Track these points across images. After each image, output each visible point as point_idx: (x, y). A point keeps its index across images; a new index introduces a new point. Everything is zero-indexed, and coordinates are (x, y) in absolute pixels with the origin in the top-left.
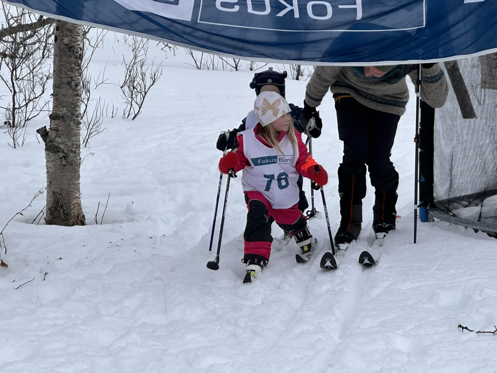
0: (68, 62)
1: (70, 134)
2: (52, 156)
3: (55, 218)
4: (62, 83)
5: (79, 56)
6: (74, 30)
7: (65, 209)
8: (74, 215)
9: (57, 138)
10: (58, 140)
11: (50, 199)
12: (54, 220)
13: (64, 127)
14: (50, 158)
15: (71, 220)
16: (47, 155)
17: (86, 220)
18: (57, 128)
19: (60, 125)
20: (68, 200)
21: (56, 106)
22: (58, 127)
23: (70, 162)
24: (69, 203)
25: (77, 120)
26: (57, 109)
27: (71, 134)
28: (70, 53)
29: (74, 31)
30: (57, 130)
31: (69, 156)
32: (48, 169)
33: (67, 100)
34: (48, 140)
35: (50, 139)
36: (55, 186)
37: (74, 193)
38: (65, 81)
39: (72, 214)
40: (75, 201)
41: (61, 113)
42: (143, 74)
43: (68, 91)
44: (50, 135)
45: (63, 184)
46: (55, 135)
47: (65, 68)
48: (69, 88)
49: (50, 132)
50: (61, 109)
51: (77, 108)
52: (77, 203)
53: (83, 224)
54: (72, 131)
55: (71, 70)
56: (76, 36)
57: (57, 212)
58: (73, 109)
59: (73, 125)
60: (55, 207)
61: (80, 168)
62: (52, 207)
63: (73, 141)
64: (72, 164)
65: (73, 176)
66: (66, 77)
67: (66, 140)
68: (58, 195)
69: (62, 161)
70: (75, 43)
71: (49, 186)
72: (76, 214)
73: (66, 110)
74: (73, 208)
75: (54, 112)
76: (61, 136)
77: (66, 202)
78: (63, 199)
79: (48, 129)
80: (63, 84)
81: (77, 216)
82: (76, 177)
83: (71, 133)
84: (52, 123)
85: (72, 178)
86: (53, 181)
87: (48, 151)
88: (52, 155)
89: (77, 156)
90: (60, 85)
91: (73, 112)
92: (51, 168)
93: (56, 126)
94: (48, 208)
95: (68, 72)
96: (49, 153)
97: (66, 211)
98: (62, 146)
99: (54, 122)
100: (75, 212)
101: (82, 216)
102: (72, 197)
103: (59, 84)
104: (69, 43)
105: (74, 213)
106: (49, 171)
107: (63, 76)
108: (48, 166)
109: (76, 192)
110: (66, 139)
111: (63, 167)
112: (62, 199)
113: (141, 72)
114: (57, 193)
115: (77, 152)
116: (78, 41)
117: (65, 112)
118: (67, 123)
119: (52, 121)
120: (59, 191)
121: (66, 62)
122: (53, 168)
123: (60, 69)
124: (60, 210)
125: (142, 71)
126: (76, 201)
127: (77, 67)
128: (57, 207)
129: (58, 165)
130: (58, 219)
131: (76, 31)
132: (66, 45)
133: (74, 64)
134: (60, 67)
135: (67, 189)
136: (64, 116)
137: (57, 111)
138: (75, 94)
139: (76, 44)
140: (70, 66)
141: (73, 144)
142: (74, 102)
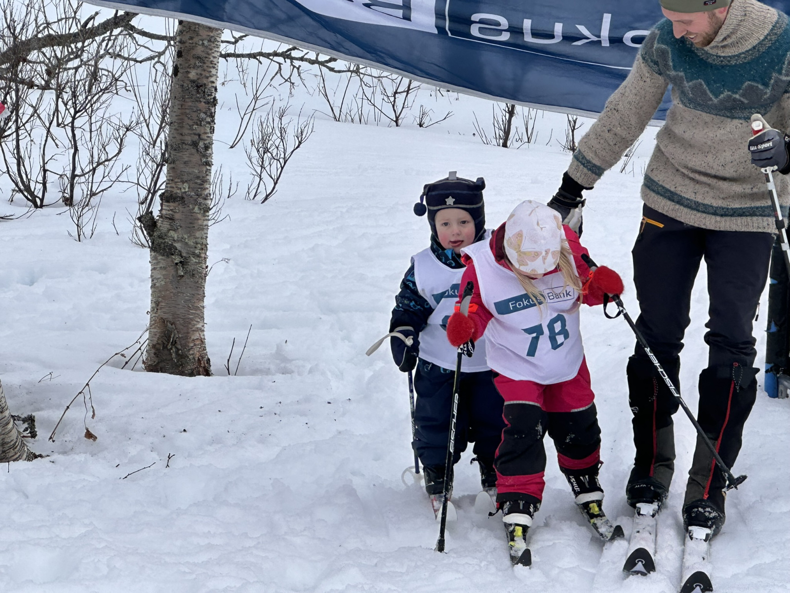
0: (195, 109)
1: (192, 225)
2: (162, 261)
3: (162, 361)
4: (184, 143)
5: (212, 100)
6: (206, 57)
7: (179, 347)
8: (194, 358)
9: (171, 231)
10: (173, 235)
11: (155, 330)
12: (161, 365)
13: (184, 214)
14: (158, 263)
15: (188, 367)
16: (154, 258)
17: (212, 367)
18: (173, 215)
19: (178, 211)
20: (184, 333)
21: (172, 180)
22: (173, 213)
23: (190, 271)
24: (187, 337)
25: (204, 204)
26: (173, 185)
27: (194, 227)
28: (198, 95)
29: (207, 59)
30: (171, 219)
31: (189, 262)
32: (155, 281)
33: (191, 170)
34: (155, 234)
35: (160, 232)
36: (163, 310)
37: (195, 323)
38: (188, 139)
39: (191, 357)
40: (196, 336)
41: (178, 191)
42: (282, 130)
43: (192, 156)
44: (160, 226)
45: (177, 306)
46: (168, 226)
47: (189, 118)
48: (194, 151)
49: (159, 222)
50: (180, 185)
51: (205, 184)
52: (200, 338)
53: (207, 373)
54: (196, 221)
55: (199, 122)
56: (210, 67)
57: (166, 352)
58: (199, 186)
59: (199, 212)
60: (164, 344)
61: (205, 281)
62: (158, 344)
63: (196, 238)
64: (193, 274)
65: (194, 295)
66: (191, 133)
67: (186, 236)
68: (168, 324)
69: (177, 270)
70: (206, 79)
71: (154, 310)
72: (197, 356)
73: (187, 187)
74: (192, 347)
75: (169, 189)
76: (178, 229)
77: (182, 337)
78: (178, 332)
79: (157, 216)
80: (186, 144)
81: (199, 359)
82: (199, 296)
83: (194, 225)
84: (164, 207)
85: (193, 297)
86: (161, 302)
87: (155, 252)
88: (162, 259)
89: (202, 263)
90: (180, 146)
91: (199, 190)
92: (160, 280)
93: (170, 212)
94: (151, 345)
95: (194, 125)
96: (157, 255)
97: (180, 351)
98: (178, 245)
99: (168, 206)
100: (195, 352)
101: (207, 360)
102: (191, 328)
103: (179, 144)
104: (198, 79)
105: (192, 354)
106: (155, 285)
107: (186, 131)
108: (155, 276)
109: (199, 320)
110: (185, 234)
111: (179, 280)
112: (176, 331)
113: (280, 127)
114: (167, 321)
115: (203, 255)
116: (211, 76)
117: (187, 190)
118: (188, 209)
119: (164, 203)
120: (171, 317)
121: (192, 109)
122: (162, 280)
123: (181, 119)
124: (171, 349)
125: (281, 124)
126: (198, 335)
127: (209, 118)
128: (166, 343)
129: (171, 276)
130: (168, 363)
131: (210, 60)
132: (193, 81)
133: (204, 112)
134: (180, 117)
135: (183, 315)
136: (184, 196)
137: (173, 187)
138: (204, 162)
139: (209, 81)
140: (197, 116)
141: (197, 243)
142: (200, 175)
